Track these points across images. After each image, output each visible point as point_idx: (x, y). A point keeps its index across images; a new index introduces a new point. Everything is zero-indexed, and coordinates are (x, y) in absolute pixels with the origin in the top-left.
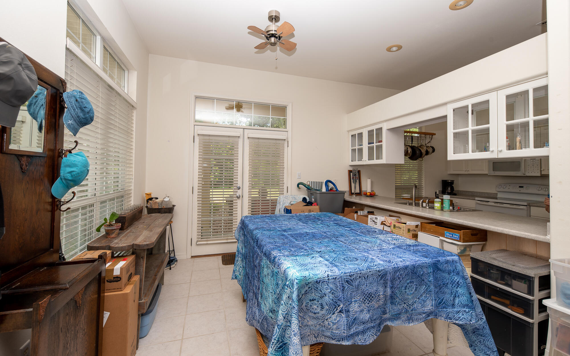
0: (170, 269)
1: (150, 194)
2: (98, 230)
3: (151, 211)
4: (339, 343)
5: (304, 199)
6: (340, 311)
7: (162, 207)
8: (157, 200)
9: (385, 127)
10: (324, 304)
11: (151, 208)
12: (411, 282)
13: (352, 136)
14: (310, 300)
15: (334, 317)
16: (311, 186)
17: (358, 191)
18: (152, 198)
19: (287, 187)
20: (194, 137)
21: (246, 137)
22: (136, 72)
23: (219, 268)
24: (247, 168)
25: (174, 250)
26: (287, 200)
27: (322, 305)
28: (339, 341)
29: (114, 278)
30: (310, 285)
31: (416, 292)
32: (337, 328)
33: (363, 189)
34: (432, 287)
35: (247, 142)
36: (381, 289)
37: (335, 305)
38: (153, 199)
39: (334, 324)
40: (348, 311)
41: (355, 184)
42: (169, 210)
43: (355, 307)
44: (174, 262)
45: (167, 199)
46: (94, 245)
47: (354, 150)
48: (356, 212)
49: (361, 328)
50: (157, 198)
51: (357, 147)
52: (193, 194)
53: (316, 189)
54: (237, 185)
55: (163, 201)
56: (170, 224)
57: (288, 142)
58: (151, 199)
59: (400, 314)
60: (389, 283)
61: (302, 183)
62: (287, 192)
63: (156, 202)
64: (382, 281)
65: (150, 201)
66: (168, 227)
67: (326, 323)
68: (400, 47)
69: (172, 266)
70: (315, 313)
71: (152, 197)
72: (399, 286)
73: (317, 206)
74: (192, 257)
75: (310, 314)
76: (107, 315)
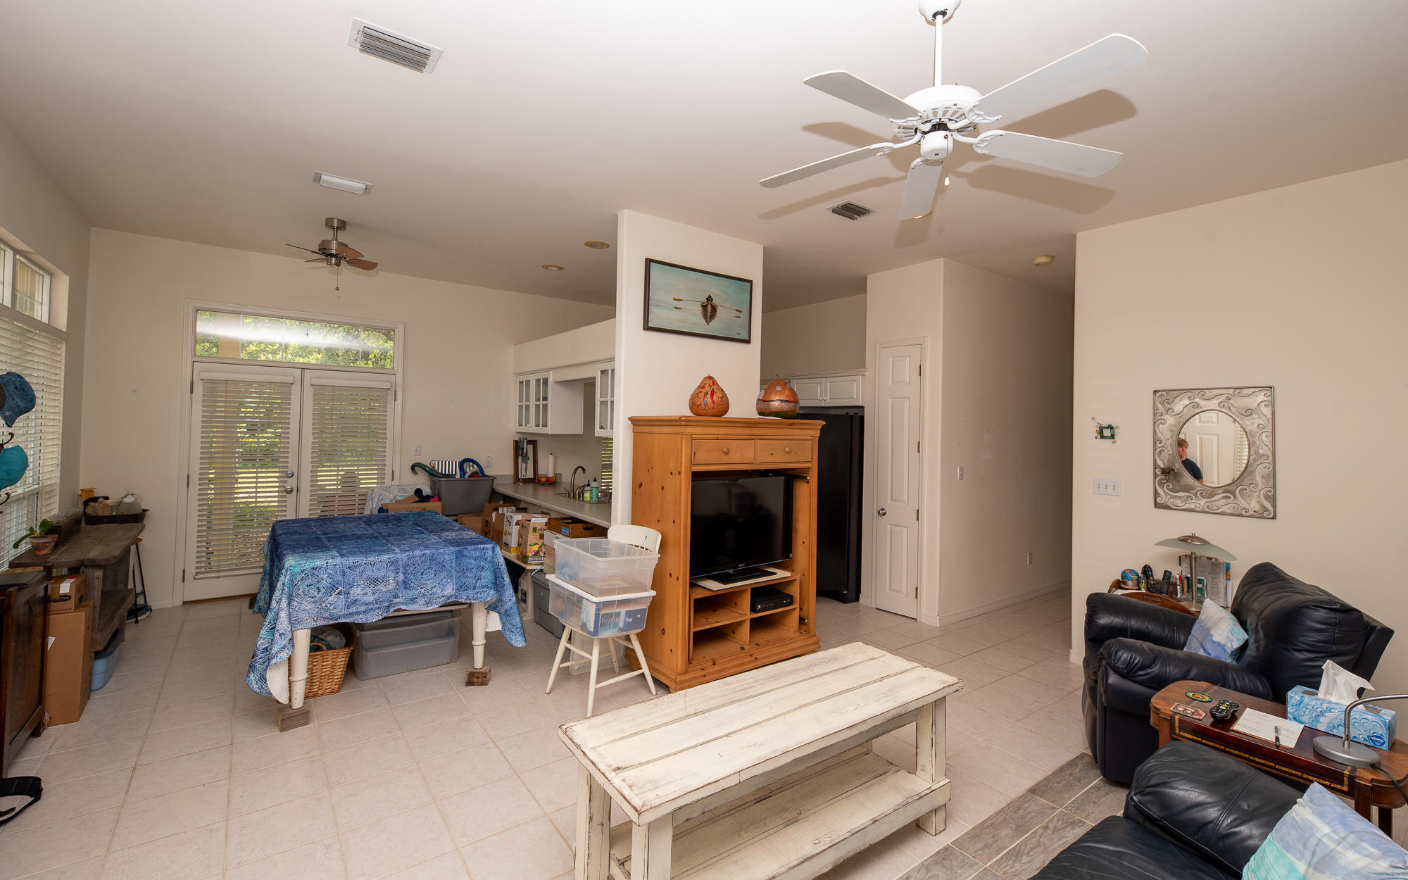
0: (137, 622)
1: (91, 491)
2: (16, 546)
3: (94, 520)
4: (336, 622)
5: (418, 492)
6: (338, 593)
7: (120, 514)
8: (108, 501)
9: (551, 377)
10: (321, 588)
11: (94, 514)
12: (429, 568)
13: (520, 382)
14: (307, 586)
15: (331, 598)
16: (436, 468)
17: (530, 475)
18: (98, 498)
19: (393, 471)
20: (192, 382)
21: (307, 383)
22: (67, 278)
23: (241, 614)
24: (308, 439)
25: (143, 593)
26: (387, 494)
27: (318, 589)
28: (336, 620)
29: (61, 596)
30: (306, 572)
31: (436, 578)
32: (335, 608)
33: (541, 471)
34: (453, 571)
35: (309, 392)
36: (391, 576)
37: (332, 588)
38: (100, 500)
39: (331, 604)
40: (349, 593)
41: (526, 463)
42: (135, 518)
43: (356, 591)
44: (144, 610)
45: (129, 500)
46: (22, 561)
47: (521, 407)
48: (496, 510)
49: (363, 608)
50: (107, 498)
51: (524, 403)
52: (188, 486)
53: (447, 473)
54: (286, 470)
55: (120, 503)
56: (137, 544)
57: (395, 392)
58: (95, 499)
59: (416, 598)
60: (401, 569)
61: (421, 464)
62: (393, 480)
63: (107, 505)
64: (393, 568)
65: (93, 504)
66: (133, 548)
67: (324, 605)
68: (560, 268)
69: (139, 618)
70: (312, 598)
71: (96, 496)
72: (413, 572)
73: (438, 503)
74: (185, 603)
75: (308, 599)
76: (51, 640)
